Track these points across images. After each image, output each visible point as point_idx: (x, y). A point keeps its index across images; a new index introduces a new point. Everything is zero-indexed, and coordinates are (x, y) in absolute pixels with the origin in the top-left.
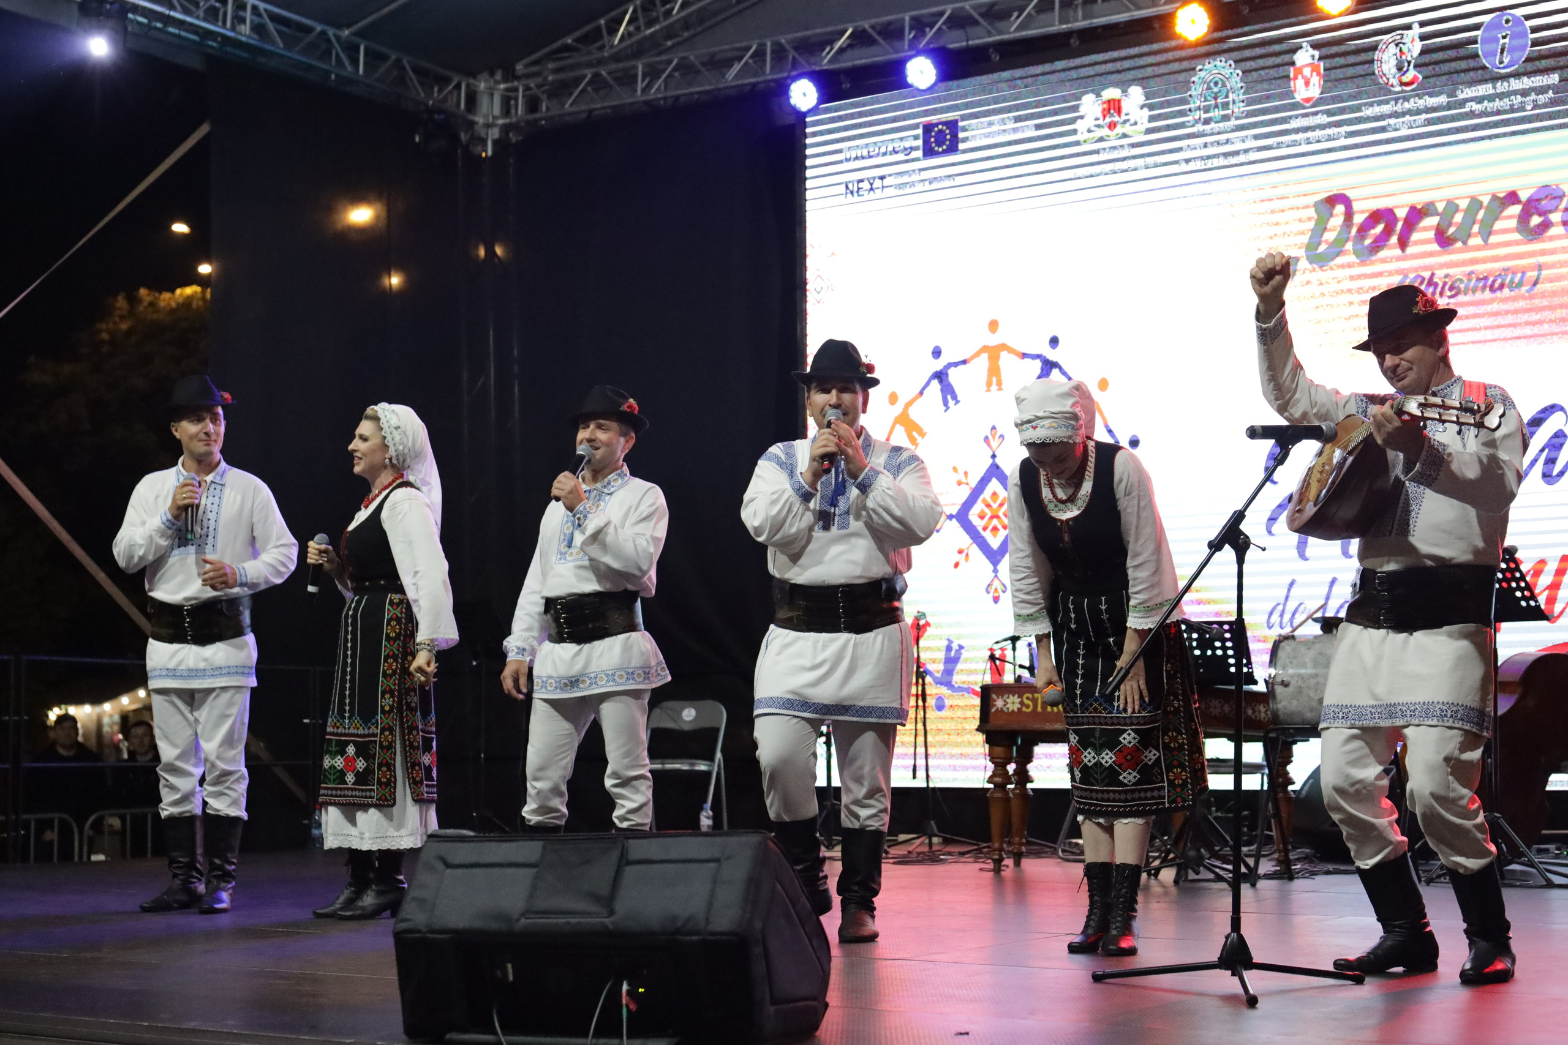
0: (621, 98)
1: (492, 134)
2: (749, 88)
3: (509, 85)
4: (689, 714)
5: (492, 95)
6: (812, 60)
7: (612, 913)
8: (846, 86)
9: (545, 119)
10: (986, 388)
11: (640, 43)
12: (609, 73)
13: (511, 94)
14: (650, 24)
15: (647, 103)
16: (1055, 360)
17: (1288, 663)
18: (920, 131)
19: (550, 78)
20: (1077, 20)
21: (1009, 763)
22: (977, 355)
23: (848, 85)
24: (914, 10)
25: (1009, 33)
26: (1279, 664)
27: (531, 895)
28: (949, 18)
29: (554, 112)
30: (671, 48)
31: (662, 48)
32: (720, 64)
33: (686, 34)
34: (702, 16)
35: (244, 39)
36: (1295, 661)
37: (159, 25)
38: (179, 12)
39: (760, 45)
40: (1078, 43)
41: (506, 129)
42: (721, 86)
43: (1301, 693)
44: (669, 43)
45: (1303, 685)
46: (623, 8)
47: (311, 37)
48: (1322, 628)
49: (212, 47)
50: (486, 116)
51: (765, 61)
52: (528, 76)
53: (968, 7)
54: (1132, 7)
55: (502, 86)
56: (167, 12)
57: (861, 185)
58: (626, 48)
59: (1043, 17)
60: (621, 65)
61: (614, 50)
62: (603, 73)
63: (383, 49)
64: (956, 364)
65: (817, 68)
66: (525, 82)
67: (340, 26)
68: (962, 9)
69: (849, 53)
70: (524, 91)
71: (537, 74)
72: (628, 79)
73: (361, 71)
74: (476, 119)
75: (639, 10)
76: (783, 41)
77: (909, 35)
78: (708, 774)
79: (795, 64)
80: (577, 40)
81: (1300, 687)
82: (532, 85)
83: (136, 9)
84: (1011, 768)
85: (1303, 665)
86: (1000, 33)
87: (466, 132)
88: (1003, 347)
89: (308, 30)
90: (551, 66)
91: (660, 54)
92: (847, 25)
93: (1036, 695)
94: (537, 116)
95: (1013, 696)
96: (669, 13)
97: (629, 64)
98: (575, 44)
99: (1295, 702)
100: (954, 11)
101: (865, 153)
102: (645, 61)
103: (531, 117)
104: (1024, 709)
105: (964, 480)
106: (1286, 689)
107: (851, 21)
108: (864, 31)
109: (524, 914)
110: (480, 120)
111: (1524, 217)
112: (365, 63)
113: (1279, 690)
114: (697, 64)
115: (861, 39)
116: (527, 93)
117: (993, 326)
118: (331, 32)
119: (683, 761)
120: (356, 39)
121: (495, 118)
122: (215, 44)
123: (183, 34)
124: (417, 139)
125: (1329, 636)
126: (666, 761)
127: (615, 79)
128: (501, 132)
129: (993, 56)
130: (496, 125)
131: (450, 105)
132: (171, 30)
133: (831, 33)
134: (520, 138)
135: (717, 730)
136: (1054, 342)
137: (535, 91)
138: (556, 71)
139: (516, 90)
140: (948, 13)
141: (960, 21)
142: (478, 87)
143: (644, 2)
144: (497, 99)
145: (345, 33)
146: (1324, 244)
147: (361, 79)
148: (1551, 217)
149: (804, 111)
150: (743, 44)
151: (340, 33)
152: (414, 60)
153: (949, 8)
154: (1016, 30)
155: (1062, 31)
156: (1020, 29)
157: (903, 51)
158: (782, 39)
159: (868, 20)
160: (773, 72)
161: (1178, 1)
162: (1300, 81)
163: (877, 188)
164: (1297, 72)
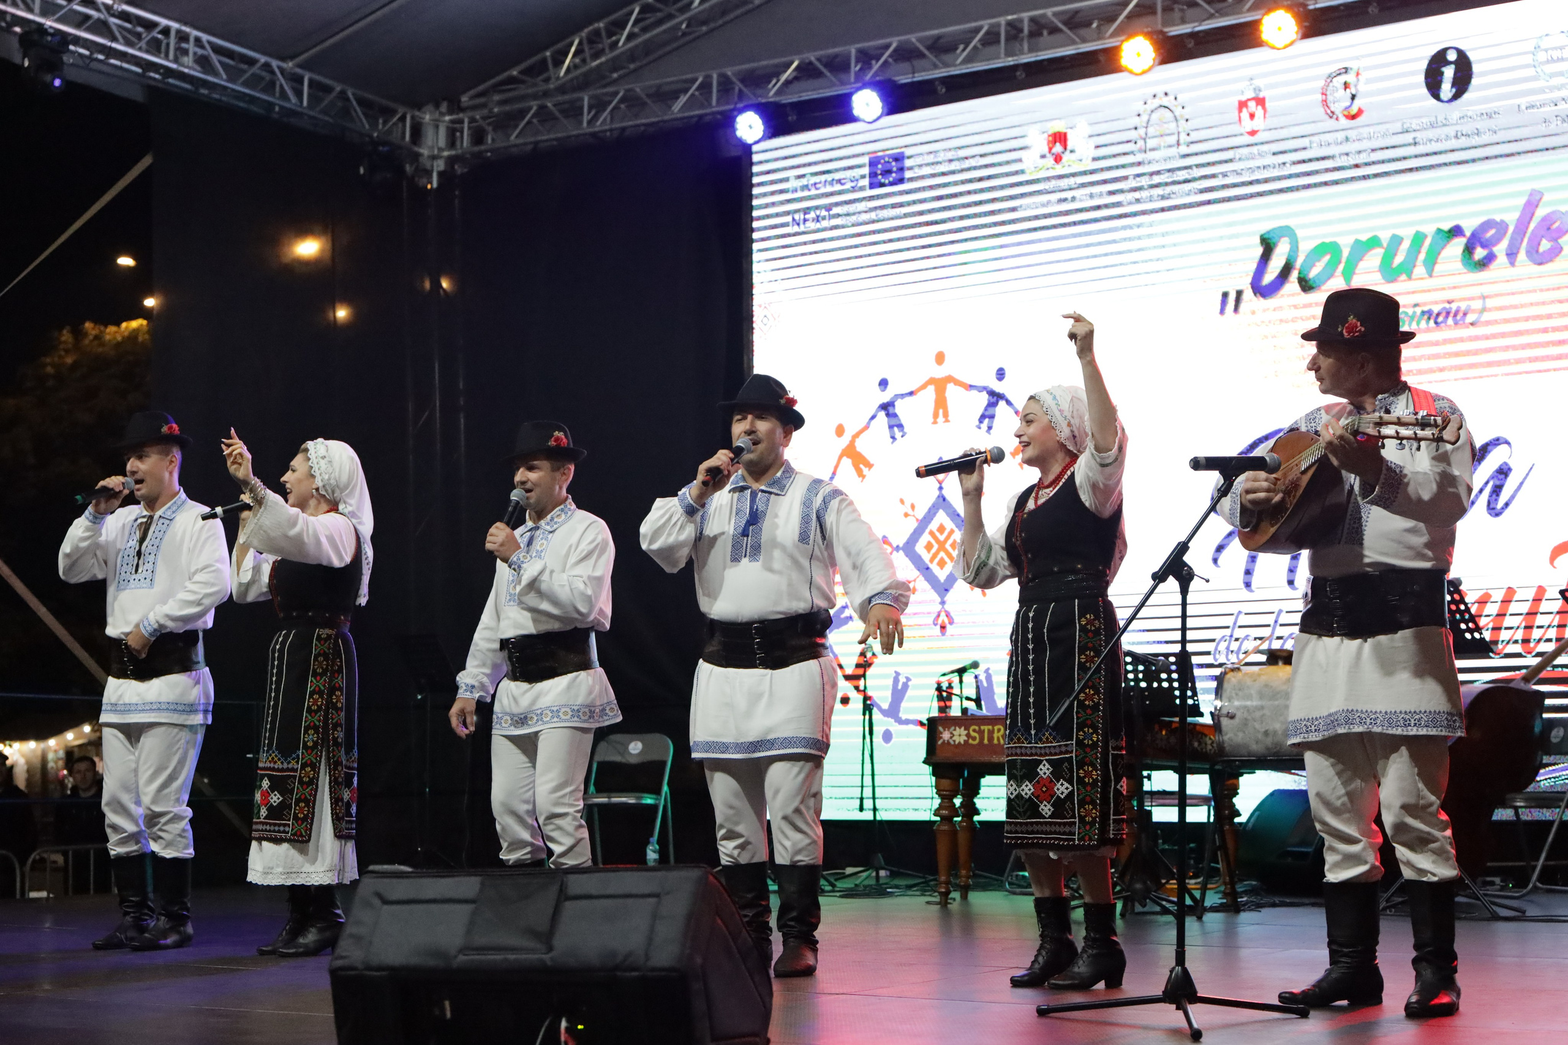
0: (567, 130)
1: (438, 166)
2: (695, 119)
3: (454, 117)
4: (635, 747)
5: (437, 127)
6: (759, 92)
7: (550, 949)
8: (792, 118)
9: (491, 151)
10: (932, 420)
11: (585, 75)
12: (555, 105)
13: (458, 126)
14: (596, 56)
15: (594, 135)
16: (1001, 392)
17: (1234, 695)
19: (496, 110)
20: (1023, 54)
21: (955, 796)
22: (923, 387)
23: (795, 118)
24: (858, 42)
25: (955, 66)
26: (1225, 695)
27: (469, 932)
28: (895, 51)
29: (500, 144)
30: (617, 80)
31: (608, 80)
32: (665, 96)
33: (632, 66)
34: (648, 48)
35: (186, 70)
36: (1240, 693)
37: (101, 57)
38: (120, 44)
39: (705, 77)
40: (1024, 76)
41: (451, 161)
42: (666, 118)
43: (1246, 725)
44: (615, 75)
45: (1249, 717)
46: (568, 41)
47: (255, 69)
48: (1268, 661)
49: (155, 79)
50: (432, 148)
51: (711, 92)
52: (474, 108)
53: (914, 40)
54: (1077, 40)
55: (447, 118)
56: (109, 44)
58: (572, 80)
59: (991, 50)
60: (567, 97)
61: (559, 82)
62: (549, 105)
63: (328, 81)
64: (903, 396)
65: (764, 101)
66: (470, 114)
67: (283, 59)
68: (908, 42)
69: (796, 86)
70: (470, 123)
71: (484, 106)
72: (573, 111)
73: (305, 103)
74: (421, 151)
75: (585, 42)
76: (729, 73)
77: (855, 68)
78: (654, 808)
79: (741, 96)
80: (521, 72)
81: (1246, 719)
82: (478, 117)
83: (77, 41)
84: (958, 801)
85: (1249, 697)
86: (946, 65)
87: (411, 165)
88: (950, 379)
89: (252, 62)
90: (497, 98)
91: (605, 86)
92: (794, 57)
93: (982, 727)
94: (483, 148)
95: (960, 728)
96: (613, 46)
97: (575, 95)
98: (520, 76)
99: (1241, 735)
100: (900, 43)
102: (590, 93)
103: (476, 149)
104: (971, 741)
105: (910, 512)
106: (1232, 721)
107: (795, 54)
108: (811, 63)
109: (462, 950)
110: (425, 152)
111: (1468, 253)
112: (309, 95)
113: (1225, 722)
114: (644, 96)
115: (807, 72)
116: (472, 125)
117: (940, 358)
118: (275, 63)
119: (630, 794)
120: (299, 71)
121: (440, 150)
122: (157, 76)
123: (125, 65)
124: (362, 171)
126: (613, 795)
127: (562, 111)
128: (446, 164)
129: (939, 88)
130: (441, 157)
131: (395, 137)
132: (112, 61)
133: (776, 66)
134: (466, 170)
135: (664, 763)
136: (1001, 374)
137: (481, 122)
138: (502, 103)
139: (461, 122)
140: (894, 45)
141: (906, 54)
142: (424, 119)
143: (589, 33)
144: (442, 132)
145: (289, 65)
146: (1271, 274)
147: (306, 111)
148: (1495, 249)
149: (750, 141)
150: (689, 76)
151: (284, 65)
152: (359, 93)
153: (894, 41)
154: (962, 63)
155: (1007, 64)
156: (965, 61)
157: (849, 83)
158: (729, 71)
159: (814, 52)
160: (720, 104)
161: (1124, 35)
162: (1245, 114)
163: (824, 218)
164: (1242, 105)
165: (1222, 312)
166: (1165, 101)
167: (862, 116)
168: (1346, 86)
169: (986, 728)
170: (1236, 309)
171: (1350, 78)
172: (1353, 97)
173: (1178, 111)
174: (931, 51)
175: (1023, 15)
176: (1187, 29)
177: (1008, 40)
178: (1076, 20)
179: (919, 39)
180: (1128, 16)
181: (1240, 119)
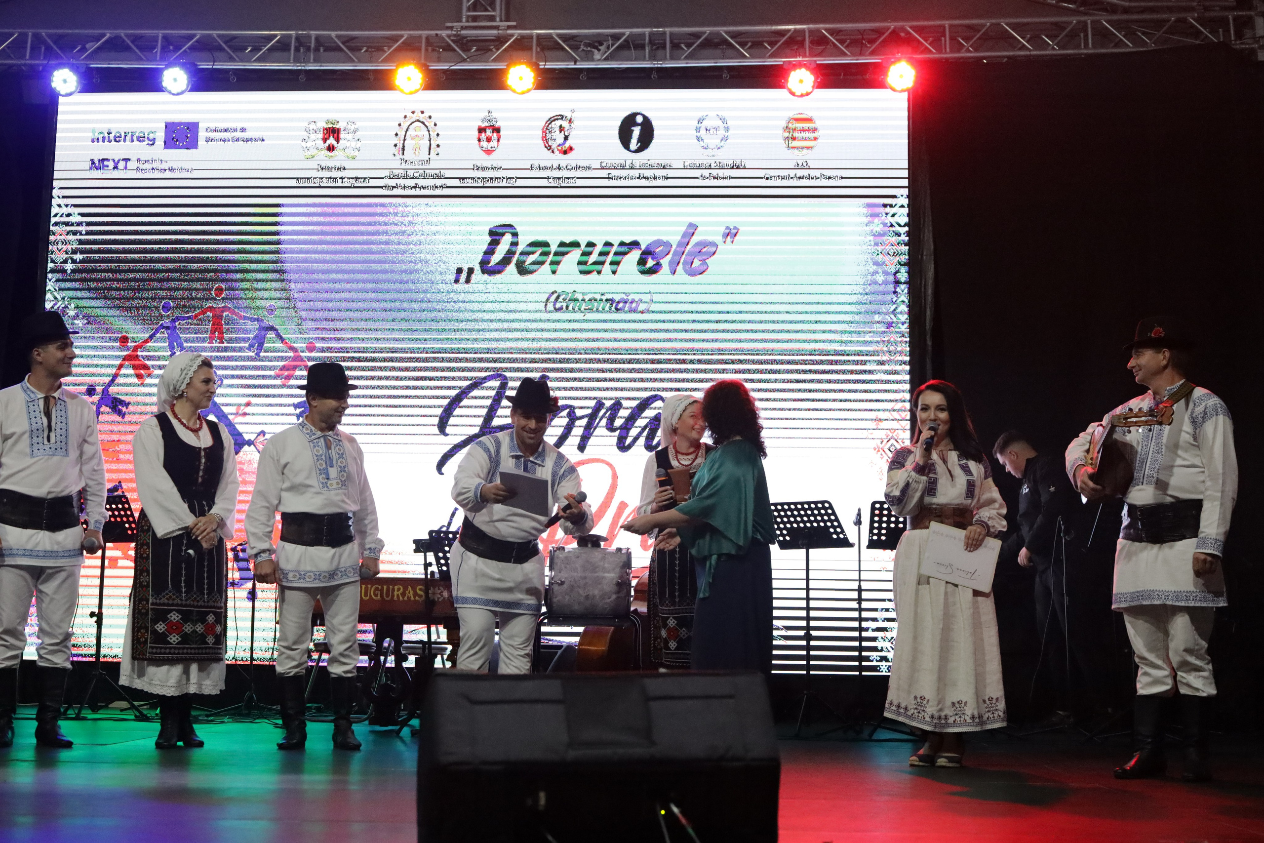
16: (270, 324)
17: (563, 568)
18: (163, 129)
20: (309, 62)
22: (203, 312)
24: (165, 28)
25: (249, 61)
26: (556, 567)
27: (570, 729)
28: (197, 41)
36: (567, 566)
39: (20, 34)
40: (304, 79)
43: (572, 590)
45: (575, 585)
48: (579, 544)
51: (26, 48)
53: (215, 36)
54: (356, 60)
57: (106, 163)
59: (278, 54)
65: (75, 62)
68: (210, 36)
69: (100, 55)
76: (44, 35)
77: (158, 49)
79: (56, 55)
81: (573, 586)
85: (575, 570)
86: (242, 61)
88: (226, 309)
99: (567, 597)
100: (203, 36)
106: (561, 587)
107: (108, 29)
108: (118, 37)
111: (642, 262)
113: (556, 587)
115: (115, 46)
125: (585, 549)
129: (231, 77)
136: (271, 310)
140: (198, 37)
141: (207, 47)
146: (496, 258)
148: (662, 261)
149: (62, 93)
150: (6, 31)
153: (199, 33)
154: (256, 61)
155: (295, 68)
156: (259, 60)
157: (155, 60)
158: (43, 32)
159: (124, 29)
160: (31, 58)
161: (394, 62)
162: (483, 137)
164: (481, 130)
165: (457, 281)
166: (421, 117)
167: (169, 88)
168: (561, 129)
170: (468, 281)
171: (565, 124)
172: (566, 138)
173: (431, 126)
174: (230, 47)
175: (312, 32)
176: (445, 67)
177: (297, 49)
178: (353, 46)
179: (219, 36)
180: (396, 50)
181: (479, 140)
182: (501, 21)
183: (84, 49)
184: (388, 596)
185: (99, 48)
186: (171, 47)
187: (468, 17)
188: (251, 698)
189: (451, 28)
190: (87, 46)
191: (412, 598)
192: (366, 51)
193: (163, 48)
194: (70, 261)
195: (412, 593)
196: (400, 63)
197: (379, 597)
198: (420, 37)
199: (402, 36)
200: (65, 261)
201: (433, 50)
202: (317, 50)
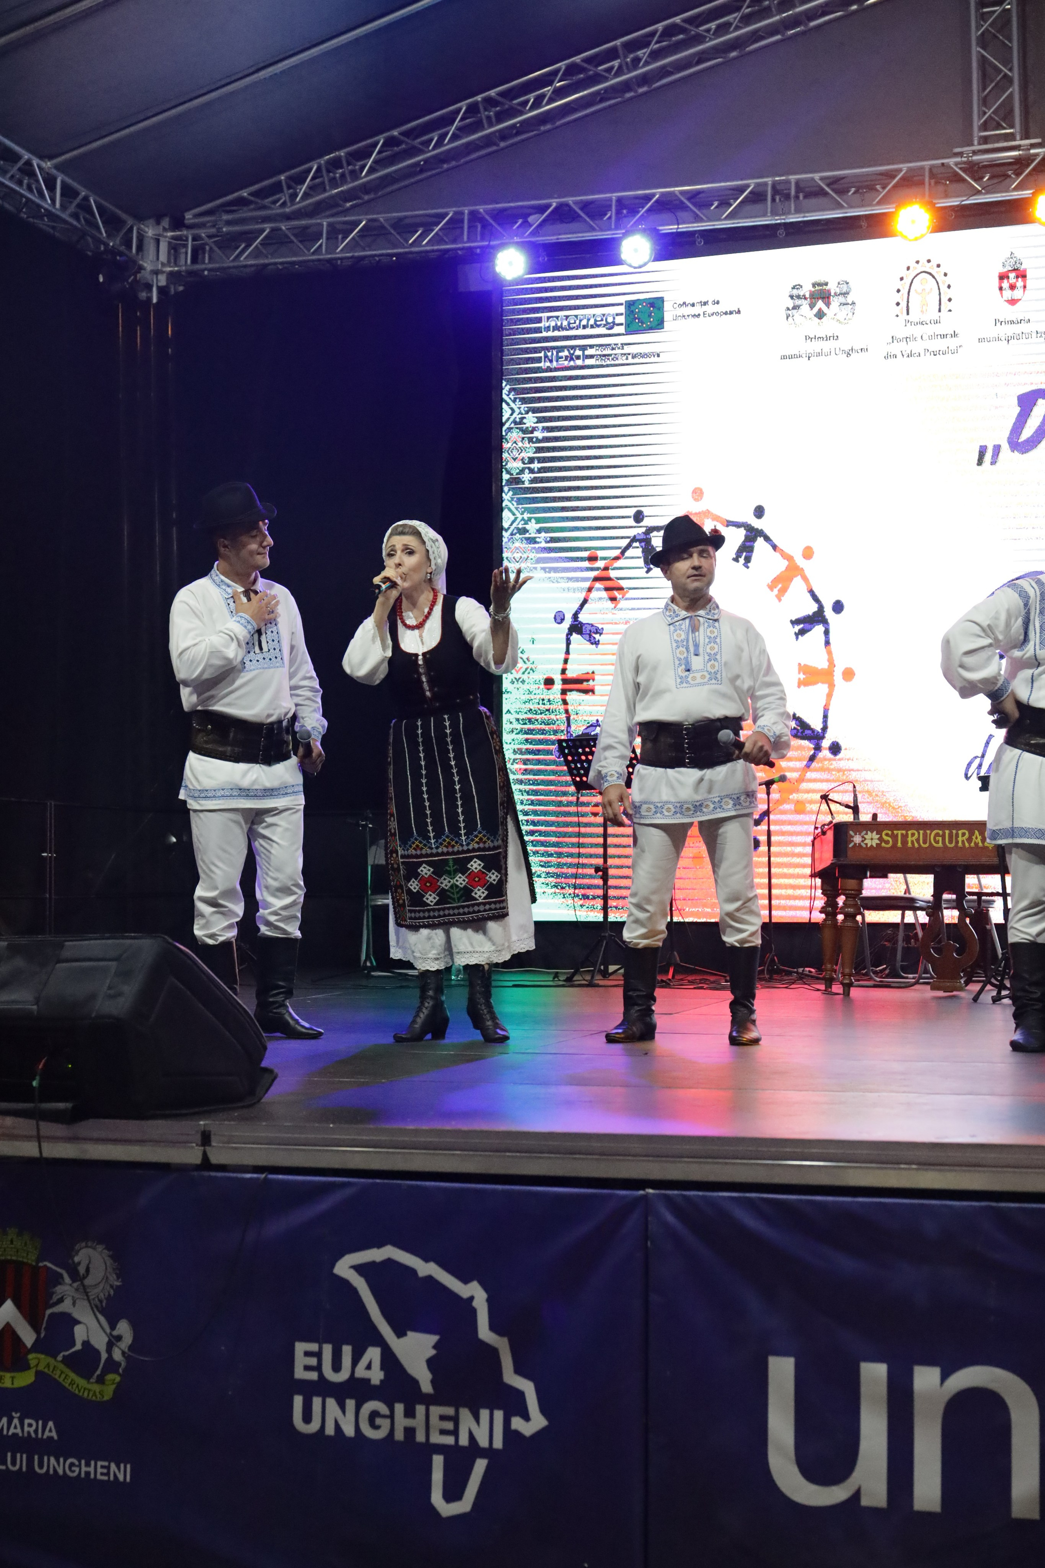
0: (304, 254)
1: (159, 281)
2: (445, 253)
3: (177, 233)
5: (158, 242)
9: (209, 270)
11: (319, 203)
12: (290, 229)
13: (181, 242)
14: (334, 183)
15: (329, 261)
16: (760, 529)
18: (622, 309)
19: (224, 229)
20: (789, 213)
24: (619, 190)
25: (720, 220)
28: (657, 201)
29: (224, 264)
30: (348, 209)
32: (405, 228)
33: (366, 198)
39: (455, 213)
40: (784, 234)
41: (171, 277)
42: (414, 249)
44: (348, 205)
46: (307, 165)
47: (20, 165)
50: (153, 262)
51: (462, 228)
52: (190, 227)
53: (678, 193)
54: (845, 205)
55: (170, 234)
58: (309, 205)
59: (749, 208)
60: (304, 222)
61: (296, 207)
62: (283, 228)
63: (75, 185)
65: (519, 240)
66: (196, 231)
67: (41, 157)
68: (673, 193)
69: (549, 228)
70: (194, 239)
71: (203, 225)
72: (308, 236)
73: (58, 205)
74: (145, 265)
75: (323, 169)
76: (482, 211)
77: (616, 215)
80: (251, 194)
82: (203, 235)
86: (710, 220)
88: (707, 515)
90: (225, 217)
92: (551, 200)
93: (895, 832)
94: (202, 266)
95: (872, 832)
96: (355, 175)
97: (313, 221)
100: (665, 194)
101: (565, 323)
102: (331, 220)
103: (195, 267)
104: (883, 844)
107: (557, 197)
108: (567, 205)
110: (148, 265)
112: (61, 197)
114: (387, 227)
115: (563, 215)
116: (195, 243)
117: (698, 494)
118: (36, 161)
120: (54, 172)
121: (163, 264)
124: (101, 280)
127: (295, 235)
128: (167, 279)
129: (699, 240)
130: (163, 272)
131: (123, 248)
133: (533, 207)
134: (181, 288)
136: (759, 512)
137: (206, 241)
138: (229, 223)
139: (185, 238)
140: (657, 196)
141: (669, 207)
142: (147, 233)
143: (328, 162)
144: (164, 247)
145: (48, 165)
146: (1027, 433)
147: (58, 213)
149: (507, 279)
150: (438, 210)
151: (43, 165)
152: (98, 199)
153: (658, 192)
154: (726, 218)
155: (773, 222)
156: (731, 216)
157: (610, 229)
158: (481, 209)
159: (573, 196)
160: (469, 240)
161: (893, 203)
162: (1005, 284)
163: (578, 358)
164: (1003, 277)
165: (980, 462)
166: (928, 267)
167: (629, 261)
169: (900, 832)
170: (993, 463)
173: (940, 277)
174: (695, 204)
175: (791, 177)
176: (954, 202)
177: (773, 200)
178: (839, 186)
179: (682, 192)
180: (895, 186)
181: (1001, 289)
182: (1021, 139)
183: (526, 224)
184: (950, 842)
185: (544, 221)
186: (625, 211)
187: (981, 137)
188: (773, 960)
189: (961, 154)
190: (531, 219)
191: (980, 844)
192: (854, 193)
193: (618, 212)
194: (527, 471)
195: (979, 838)
196: (900, 204)
197: (940, 845)
198: (922, 168)
199: (900, 170)
200: (522, 471)
201: (937, 183)
202: (797, 197)
